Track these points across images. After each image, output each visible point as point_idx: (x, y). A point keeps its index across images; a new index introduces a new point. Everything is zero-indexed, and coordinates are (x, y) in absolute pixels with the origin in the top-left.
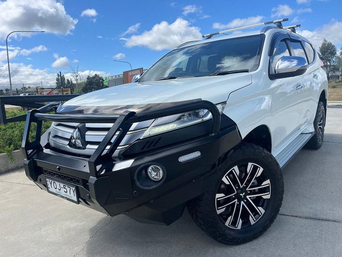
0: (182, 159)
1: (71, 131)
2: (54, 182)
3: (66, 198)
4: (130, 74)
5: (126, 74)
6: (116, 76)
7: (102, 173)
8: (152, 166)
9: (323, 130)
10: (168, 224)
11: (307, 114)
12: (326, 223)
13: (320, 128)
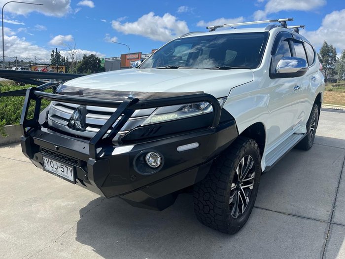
0: (181, 148)
1: (72, 112)
2: (51, 161)
3: (62, 177)
4: (128, 57)
5: (123, 57)
6: (113, 58)
7: (102, 156)
8: (150, 153)
9: (314, 132)
10: (161, 209)
11: (301, 115)
12: (308, 221)
13: (312, 130)
